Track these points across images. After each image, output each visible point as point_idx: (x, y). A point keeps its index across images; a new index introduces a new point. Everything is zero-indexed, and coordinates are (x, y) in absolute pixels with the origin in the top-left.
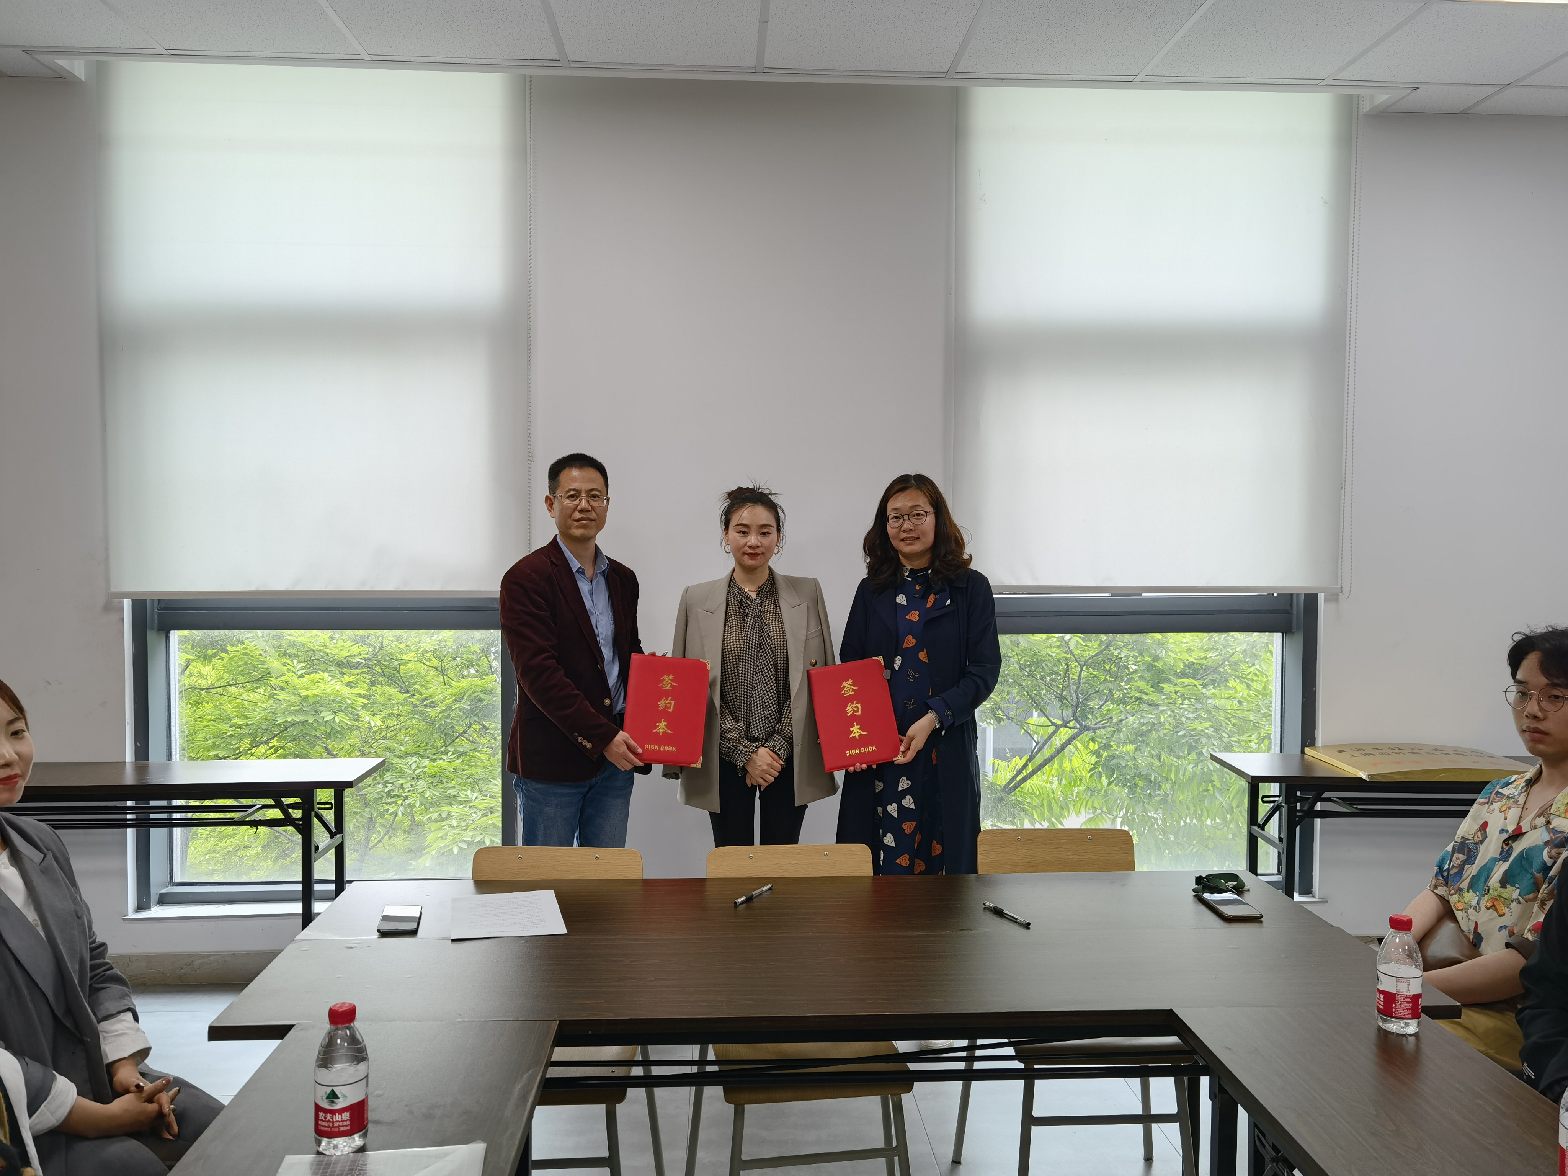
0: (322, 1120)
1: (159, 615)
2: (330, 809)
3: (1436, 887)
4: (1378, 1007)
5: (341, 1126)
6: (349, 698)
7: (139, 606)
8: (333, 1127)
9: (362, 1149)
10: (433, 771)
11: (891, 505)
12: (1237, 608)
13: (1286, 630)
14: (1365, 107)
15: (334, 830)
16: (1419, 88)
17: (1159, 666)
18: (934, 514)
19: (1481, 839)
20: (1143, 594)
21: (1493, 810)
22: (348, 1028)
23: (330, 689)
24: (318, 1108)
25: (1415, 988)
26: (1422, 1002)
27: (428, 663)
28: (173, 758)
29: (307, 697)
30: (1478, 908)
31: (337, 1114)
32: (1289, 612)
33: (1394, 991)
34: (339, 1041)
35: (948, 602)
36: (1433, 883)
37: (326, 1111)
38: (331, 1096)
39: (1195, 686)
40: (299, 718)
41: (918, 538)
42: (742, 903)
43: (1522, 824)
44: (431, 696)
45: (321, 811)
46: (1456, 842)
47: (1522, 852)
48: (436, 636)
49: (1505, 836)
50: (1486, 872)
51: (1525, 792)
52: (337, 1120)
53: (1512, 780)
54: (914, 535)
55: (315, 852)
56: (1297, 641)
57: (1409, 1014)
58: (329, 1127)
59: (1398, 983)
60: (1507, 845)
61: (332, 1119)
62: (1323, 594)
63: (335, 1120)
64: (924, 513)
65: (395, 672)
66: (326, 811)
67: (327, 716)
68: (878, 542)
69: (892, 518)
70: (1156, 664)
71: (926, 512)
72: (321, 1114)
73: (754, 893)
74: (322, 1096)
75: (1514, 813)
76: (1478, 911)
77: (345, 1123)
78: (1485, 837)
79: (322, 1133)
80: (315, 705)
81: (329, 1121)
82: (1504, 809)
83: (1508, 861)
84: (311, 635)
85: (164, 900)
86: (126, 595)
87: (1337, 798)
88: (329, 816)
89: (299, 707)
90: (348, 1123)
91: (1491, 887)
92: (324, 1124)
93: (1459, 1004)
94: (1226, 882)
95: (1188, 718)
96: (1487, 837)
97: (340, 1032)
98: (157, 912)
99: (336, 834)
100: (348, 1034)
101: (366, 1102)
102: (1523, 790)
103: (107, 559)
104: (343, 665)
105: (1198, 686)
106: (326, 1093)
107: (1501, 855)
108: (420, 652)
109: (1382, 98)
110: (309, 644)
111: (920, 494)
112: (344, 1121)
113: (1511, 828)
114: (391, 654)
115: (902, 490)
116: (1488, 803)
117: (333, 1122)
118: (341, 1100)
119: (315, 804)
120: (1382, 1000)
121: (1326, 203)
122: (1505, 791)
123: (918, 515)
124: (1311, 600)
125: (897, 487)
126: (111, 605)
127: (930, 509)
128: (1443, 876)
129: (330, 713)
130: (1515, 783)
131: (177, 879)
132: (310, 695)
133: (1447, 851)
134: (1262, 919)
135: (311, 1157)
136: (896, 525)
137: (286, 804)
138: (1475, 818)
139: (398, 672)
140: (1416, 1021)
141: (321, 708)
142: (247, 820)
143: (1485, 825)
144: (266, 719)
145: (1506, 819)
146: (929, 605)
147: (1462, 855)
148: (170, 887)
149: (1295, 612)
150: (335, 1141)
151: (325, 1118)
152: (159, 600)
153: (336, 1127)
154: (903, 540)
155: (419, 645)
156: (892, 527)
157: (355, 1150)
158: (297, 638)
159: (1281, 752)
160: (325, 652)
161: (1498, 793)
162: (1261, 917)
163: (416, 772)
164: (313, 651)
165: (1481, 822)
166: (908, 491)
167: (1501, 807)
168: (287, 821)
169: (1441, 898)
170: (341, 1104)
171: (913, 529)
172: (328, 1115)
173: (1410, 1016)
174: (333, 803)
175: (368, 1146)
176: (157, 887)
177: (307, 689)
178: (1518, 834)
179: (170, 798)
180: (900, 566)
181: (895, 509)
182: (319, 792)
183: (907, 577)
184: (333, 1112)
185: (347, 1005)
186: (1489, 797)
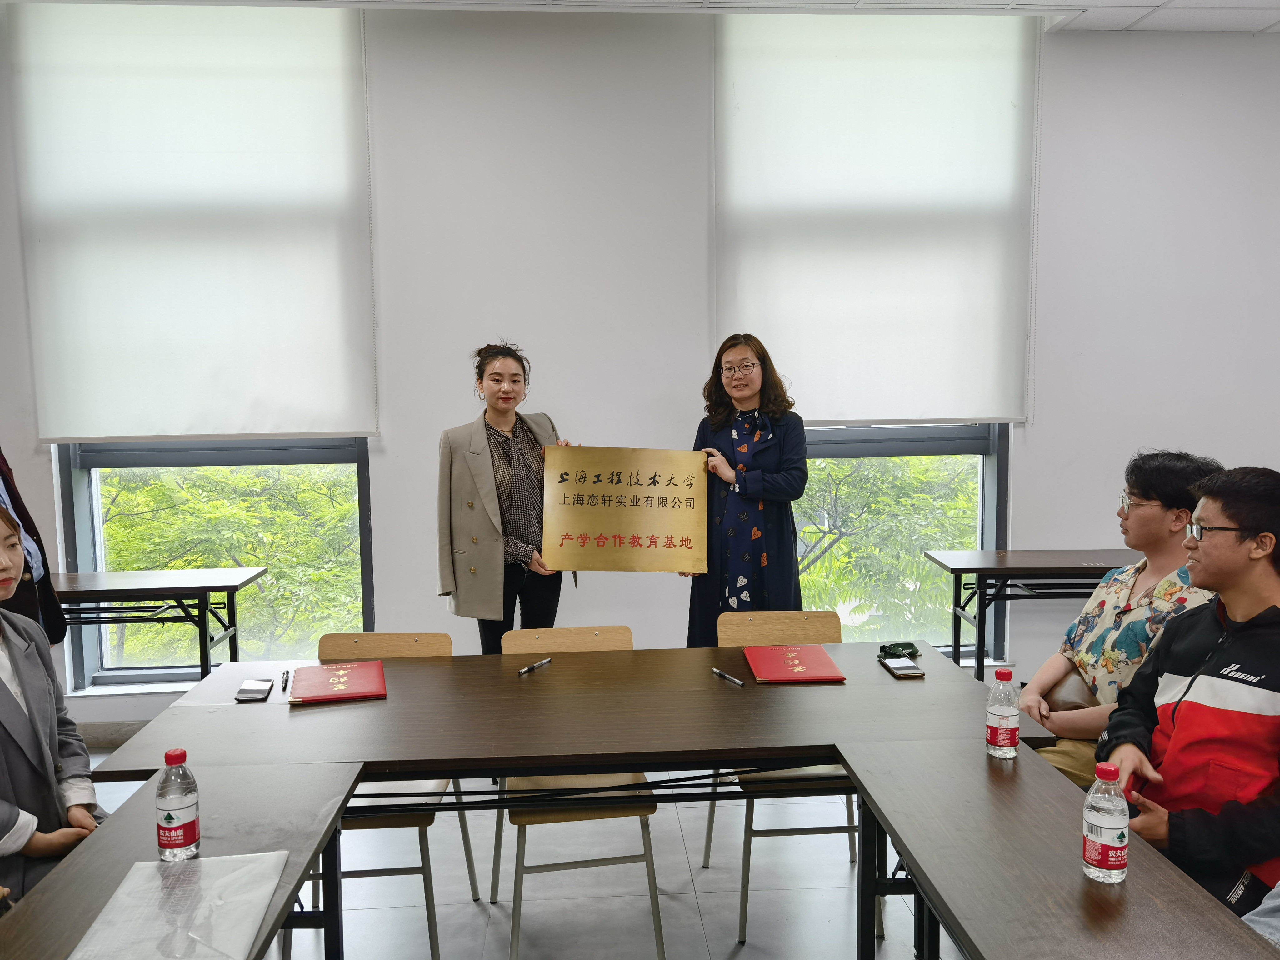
0: (162, 836)
1: (81, 456)
2: (224, 608)
3: (1065, 651)
4: (987, 739)
5: (177, 840)
6: (244, 520)
7: (64, 449)
8: (171, 840)
9: (196, 857)
10: (317, 578)
11: (724, 359)
12: (946, 436)
13: (985, 453)
14: (1047, 27)
15: (227, 625)
16: (1087, 10)
17: (898, 484)
18: (760, 366)
19: (1098, 614)
20: (872, 426)
21: (1110, 592)
22: (181, 767)
23: (228, 513)
24: (160, 827)
25: (1013, 723)
26: (1020, 734)
27: (319, 491)
28: (99, 570)
29: (210, 519)
30: (1096, 666)
31: (173, 831)
32: (987, 438)
33: (997, 726)
34: (173, 778)
35: (770, 436)
36: (1062, 648)
37: (165, 829)
38: (168, 818)
39: (927, 499)
40: (204, 536)
41: (746, 385)
42: (525, 672)
43: (1131, 602)
44: (321, 518)
45: (217, 610)
46: (1081, 617)
47: (1129, 625)
48: (324, 470)
49: (1118, 611)
50: (1102, 639)
51: (1134, 577)
52: (173, 835)
53: (1126, 569)
54: (744, 383)
55: (211, 642)
56: (993, 461)
57: (1008, 743)
58: (167, 841)
59: (1000, 720)
60: (1119, 617)
61: (170, 834)
62: (1013, 423)
63: (171, 836)
64: (752, 365)
65: (293, 499)
66: (221, 609)
67: (226, 534)
68: (713, 389)
69: (726, 370)
70: (895, 482)
71: (753, 364)
72: (161, 831)
73: (535, 665)
74: (161, 818)
75: (1125, 593)
76: (1096, 668)
77: (180, 838)
78: (1102, 612)
79: (163, 846)
80: (215, 526)
81: (167, 836)
82: (1118, 591)
83: (1118, 630)
84: (215, 470)
85: (95, 682)
86: (53, 441)
87: (1022, 584)
88: (224, 614)
89: (204, 528)
90: (182, 837)
91: (1106, 650)
92: (164, 838)
93: (1054, 736)
94: (903, 650)
95: (921, 526)
96: (1103, 612)
97: (174, 770)
98: (90, 691)
99: (229, 627)
100: (181, 772)
101: (196, 822)
102: (1132, 576)
103: (36, 411)
104: (245, 494)
105: (929, 499)
106: (164, 815)
107: (1114, 625)
108: (312, 483)
109: (1059, 18)
110: (213, 477)
111: (749, 349)
112: (179, 836)
113: (1122, 605)
114: (289, 485)
115: (734, 346)
116: (1106, 587)
117: (170, 837)
118: (175, 820)
119: (209, 604)
120: (989, 733)
121: (1015, 106)
122: (1120, 577)
123: (747, 366)
124: (1004, 429)
125: (729, 344)
126: (41, 449)
127: (756, 361)
128: (1070, 643)
129: (229, 531)
130: (1128, 571)
131: (106, 666)
132: (212, 517)
133: (1074, 623)
134: (924, 677)
135: (156, 863)
136: (729, 375)
137: (187, 605)
138: (1095, 599)
139: (296, 499)
140: (1013, 748)
141: (222, 528)
142: (156, 617)
143: (1102, 604)
144: (178, 537)
145: (1118, 598)
146: (756, 439)
147: (1083, 626)
148: (101, 672)
149: (991, 438)
150: (176, 851)
151: (165, 834)
152: (80, 444)
153: (173, 841)
154: (734, 387)
155: (311, 477)
156: (725, 377)
157: (189, 857)
158: (203, 472)
159: (982, 549)
160: (226, 484)
161: (1116, 579)
162: (924, 675)
163: (303, 579)
164: (216, 482)
165: (1099, 601)
166: (739, 347)
167: (1117, 590)
168: (187, 618)
169: (1069, 659)
170: (175, 824)
171: (743, 378)
172: (167, 831)
173: (1009, 745)
174: (226, 603)
175: (201, 854)
176: (90, 671)
177: (210, 513)
178: (1127, 610)
179: (98, 601)
180: (733, 409)
181: (728, 362)
182: (212, 594)
183: (738, 417)
184: (170, 830)
185: (179, 750)
186: (1108, 582)
